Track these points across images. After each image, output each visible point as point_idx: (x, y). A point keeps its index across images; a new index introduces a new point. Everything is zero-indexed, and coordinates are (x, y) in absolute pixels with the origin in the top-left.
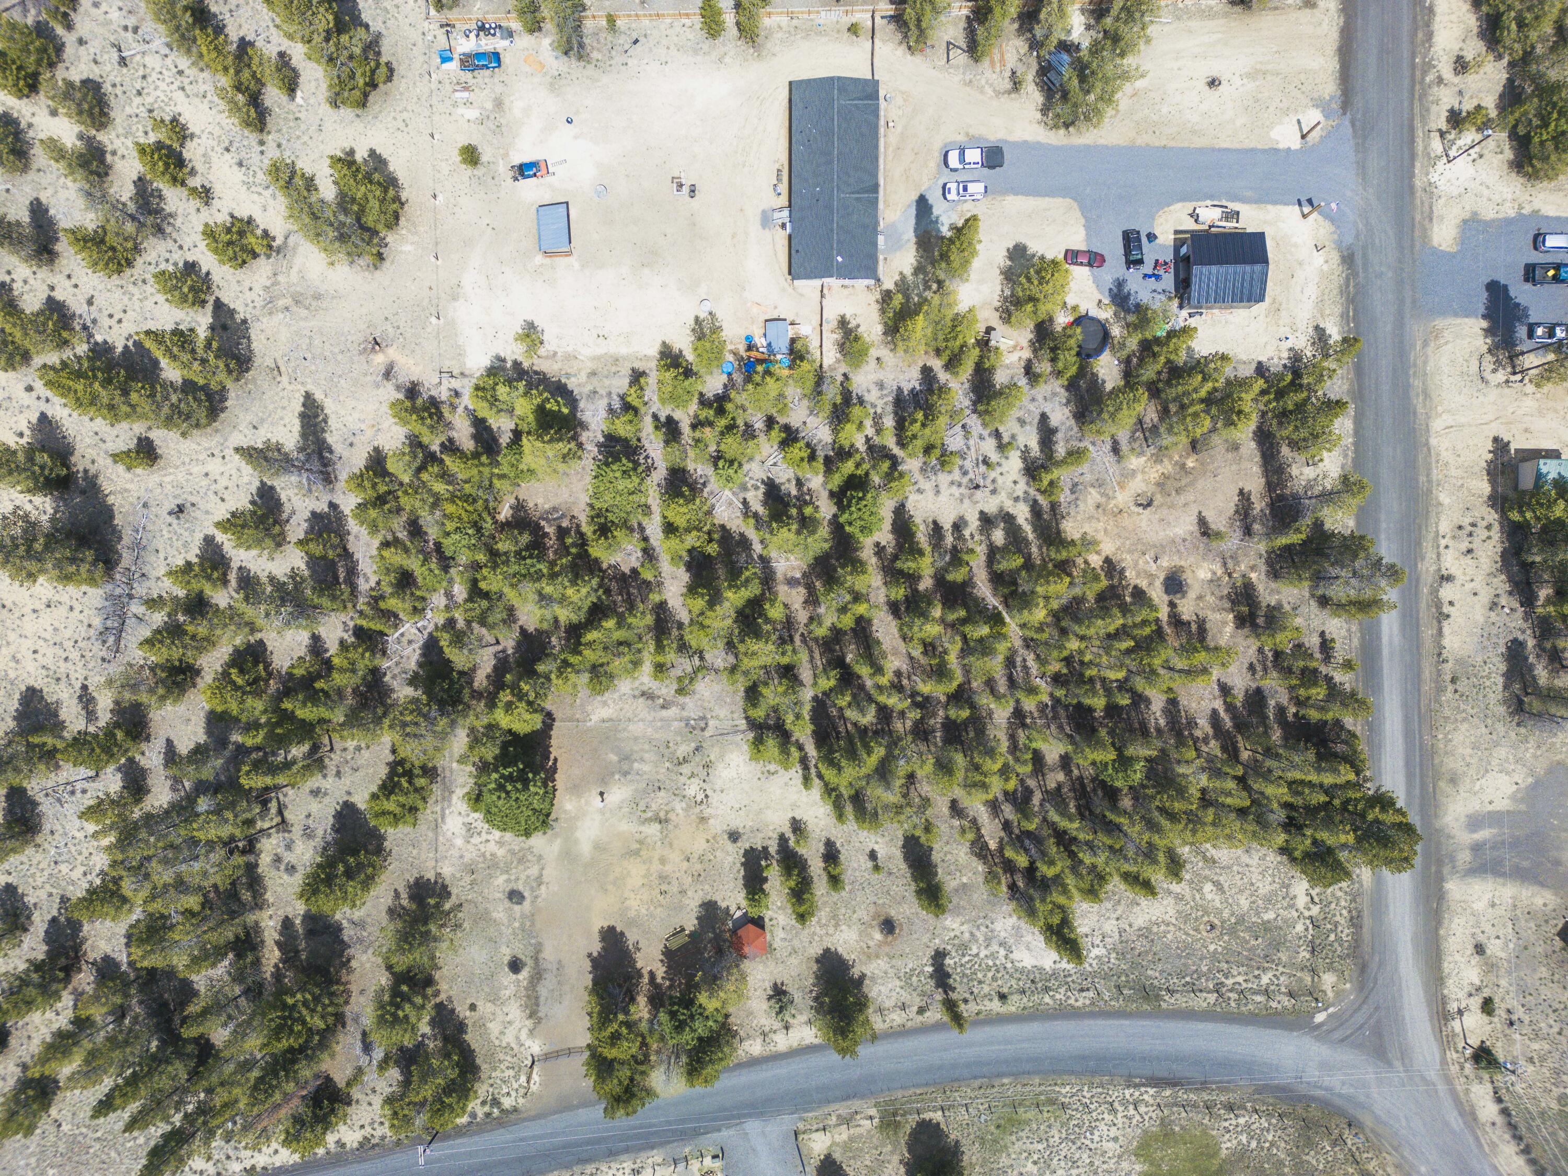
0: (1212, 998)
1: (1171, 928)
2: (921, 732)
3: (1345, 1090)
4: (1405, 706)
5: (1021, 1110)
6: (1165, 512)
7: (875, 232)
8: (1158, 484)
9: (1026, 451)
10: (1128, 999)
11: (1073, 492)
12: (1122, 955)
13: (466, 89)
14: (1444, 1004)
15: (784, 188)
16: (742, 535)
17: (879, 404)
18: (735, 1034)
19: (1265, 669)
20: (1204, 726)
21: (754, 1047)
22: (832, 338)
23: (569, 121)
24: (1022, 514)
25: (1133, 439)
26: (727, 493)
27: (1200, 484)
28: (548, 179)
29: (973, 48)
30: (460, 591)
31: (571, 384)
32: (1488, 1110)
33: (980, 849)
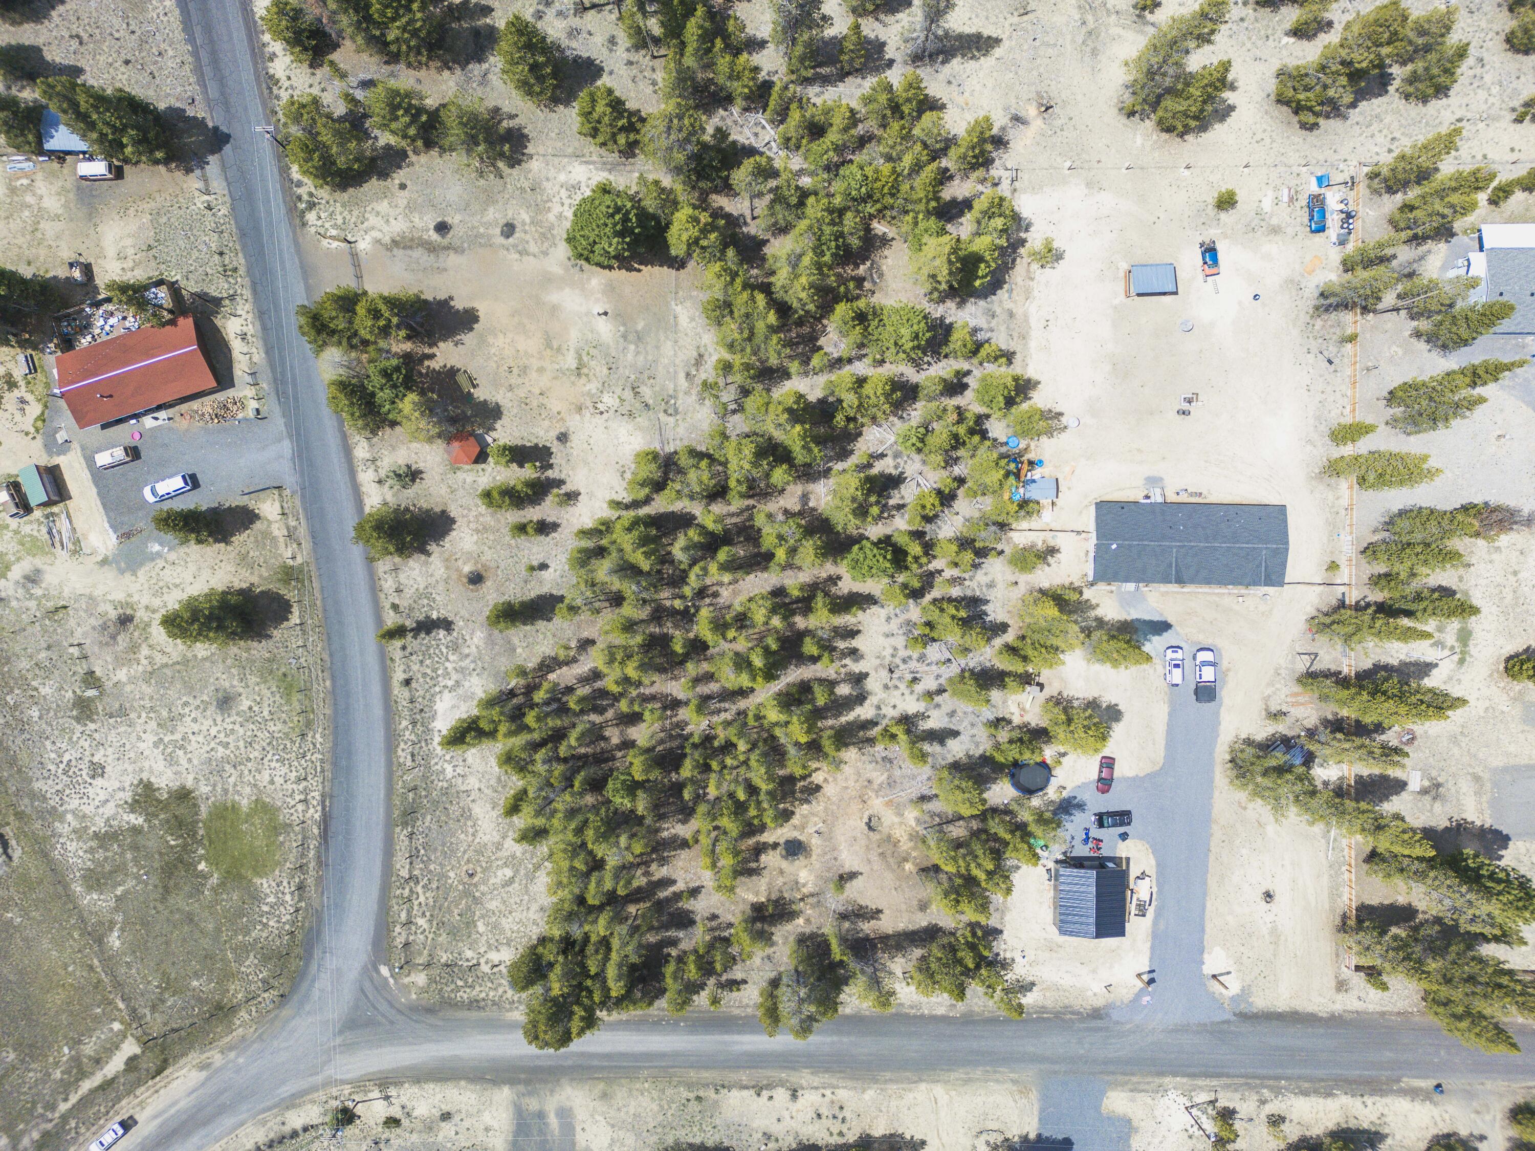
0: (405, 873)
1: (470, 838)
2: (659, 614)
3: (316, 994)
4: (676, 1055)
5: (300, 696)
6: (864, 842)
7: (1138, 581)
8: (889, 837)
9: (924, 716)
10: (404, 797)
11: (884, 759)
12: (445, 792)
13: (1291, 200)
14: (396, 1084)
15: (1184, 498)
16: (852, 452)
17: (973, 584)
18: (374, 432)
19: (712, 929)
20: (660, 872)
21: (361, 450)
22: (1039, 540)
23: (1256, 297)
24: (864, 712)
25: (933, 815)
26: (893, 439)
27: (889, 876)
28: (1201, 276)
29: (1311, 677)
30: (806, 181)
31: (1002, 294)
32: (296, 1120)
33: (548, 665)
